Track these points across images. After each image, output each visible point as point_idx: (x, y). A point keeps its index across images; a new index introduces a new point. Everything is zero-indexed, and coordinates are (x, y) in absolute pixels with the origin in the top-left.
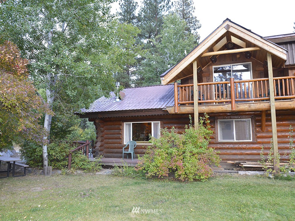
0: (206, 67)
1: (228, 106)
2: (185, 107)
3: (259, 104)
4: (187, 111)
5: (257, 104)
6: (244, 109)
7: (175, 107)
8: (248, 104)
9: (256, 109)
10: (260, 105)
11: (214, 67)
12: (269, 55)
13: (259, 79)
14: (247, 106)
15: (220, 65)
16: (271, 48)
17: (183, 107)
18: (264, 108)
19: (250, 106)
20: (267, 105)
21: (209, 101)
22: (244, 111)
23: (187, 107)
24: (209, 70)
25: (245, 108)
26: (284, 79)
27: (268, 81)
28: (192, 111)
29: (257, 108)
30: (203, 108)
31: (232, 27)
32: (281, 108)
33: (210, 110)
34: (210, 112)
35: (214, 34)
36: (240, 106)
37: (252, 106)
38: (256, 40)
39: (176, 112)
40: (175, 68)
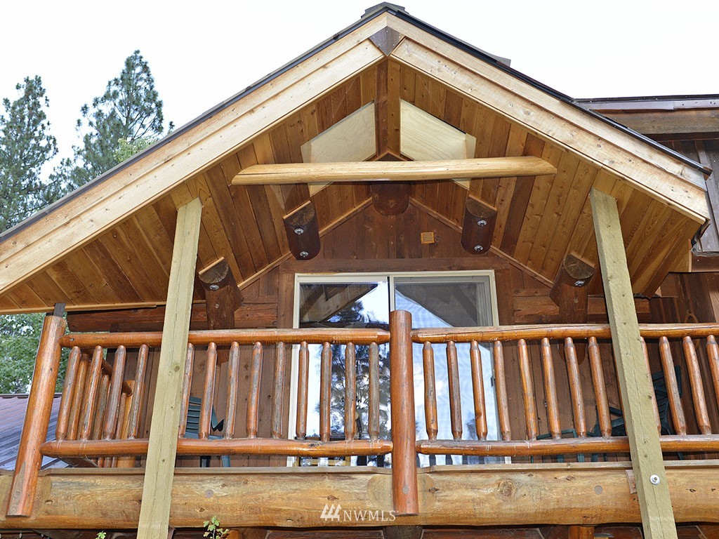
0: (257, 280)
1: (369, 484)
2: (83, 480)
3: (563, 476)
4: (97, 506)
5: (550, 476)
6: (470, 506)
7: (15, 472)
8: (497, 477)
9: (546, 513)
10: (569, 484)
11: (301, 278)
12: (606, 200)
13: (557, 329)
14: (491, 490)
15: (335, 271)
16: (619, 157)
17: (70, 479)
18: (597, 504)
19: (510, 490)
20: (612, 489)
21: (254, 443)
22: (473, 522)
23: (99, 481)
24: (273, 290)
25: (480, 502)
26: (693, 338)
27: (606, 342)
28: (129, 507)
29: (552, 505)
30: (210, 492)
31: (411, 45)
32: (695, 510)
33: (253, 510)
34: (253, 521)
35: (313, 63)
36: (448, 487)
37: (520, 492)
38: (534, 113)
39: (13, 512)
40: (59, 218)
